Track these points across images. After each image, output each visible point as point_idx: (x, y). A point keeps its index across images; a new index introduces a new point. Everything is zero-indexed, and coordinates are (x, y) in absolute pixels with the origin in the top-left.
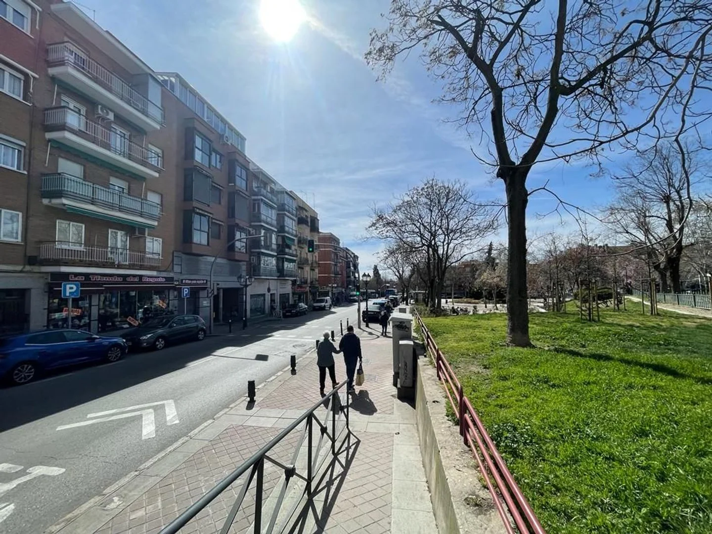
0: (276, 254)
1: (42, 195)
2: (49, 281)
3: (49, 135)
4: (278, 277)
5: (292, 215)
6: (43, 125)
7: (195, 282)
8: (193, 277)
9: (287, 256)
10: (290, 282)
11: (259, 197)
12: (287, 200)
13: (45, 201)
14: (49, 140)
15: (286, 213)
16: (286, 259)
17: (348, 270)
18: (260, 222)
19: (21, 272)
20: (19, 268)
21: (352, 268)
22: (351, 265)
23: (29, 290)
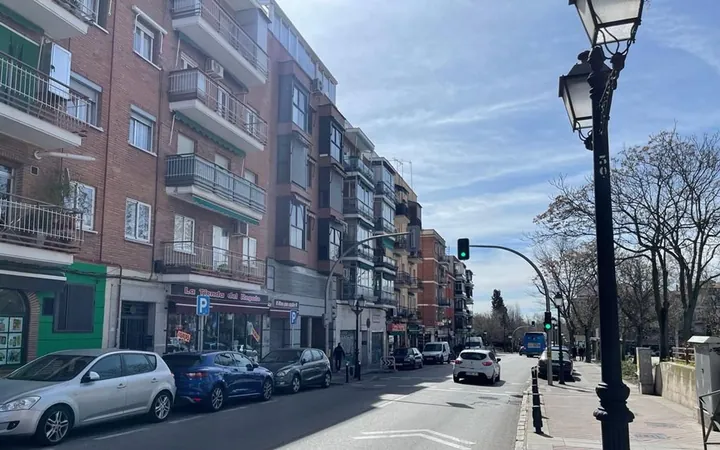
0: (373, 265)
1: (166, 182)
2: (170, 293)
3: (174, 106)
4: (375, 303)
5: (391, 199)
6: (169, 93)
7: (286, 304)
8: (286, 297)
9: (385, 269)
10: (384, 314)
11: (355, 174)
12: (386, 176)
13: (170, 190)
14: (174, 112)
15: (384, 196)
16: (385, 273)
17: (458, 297)
18: (357, 212)
19: (149, 281)
20: (147, 276)
21: (464, 294)
22: (463, 289)
23: (154, 304)
